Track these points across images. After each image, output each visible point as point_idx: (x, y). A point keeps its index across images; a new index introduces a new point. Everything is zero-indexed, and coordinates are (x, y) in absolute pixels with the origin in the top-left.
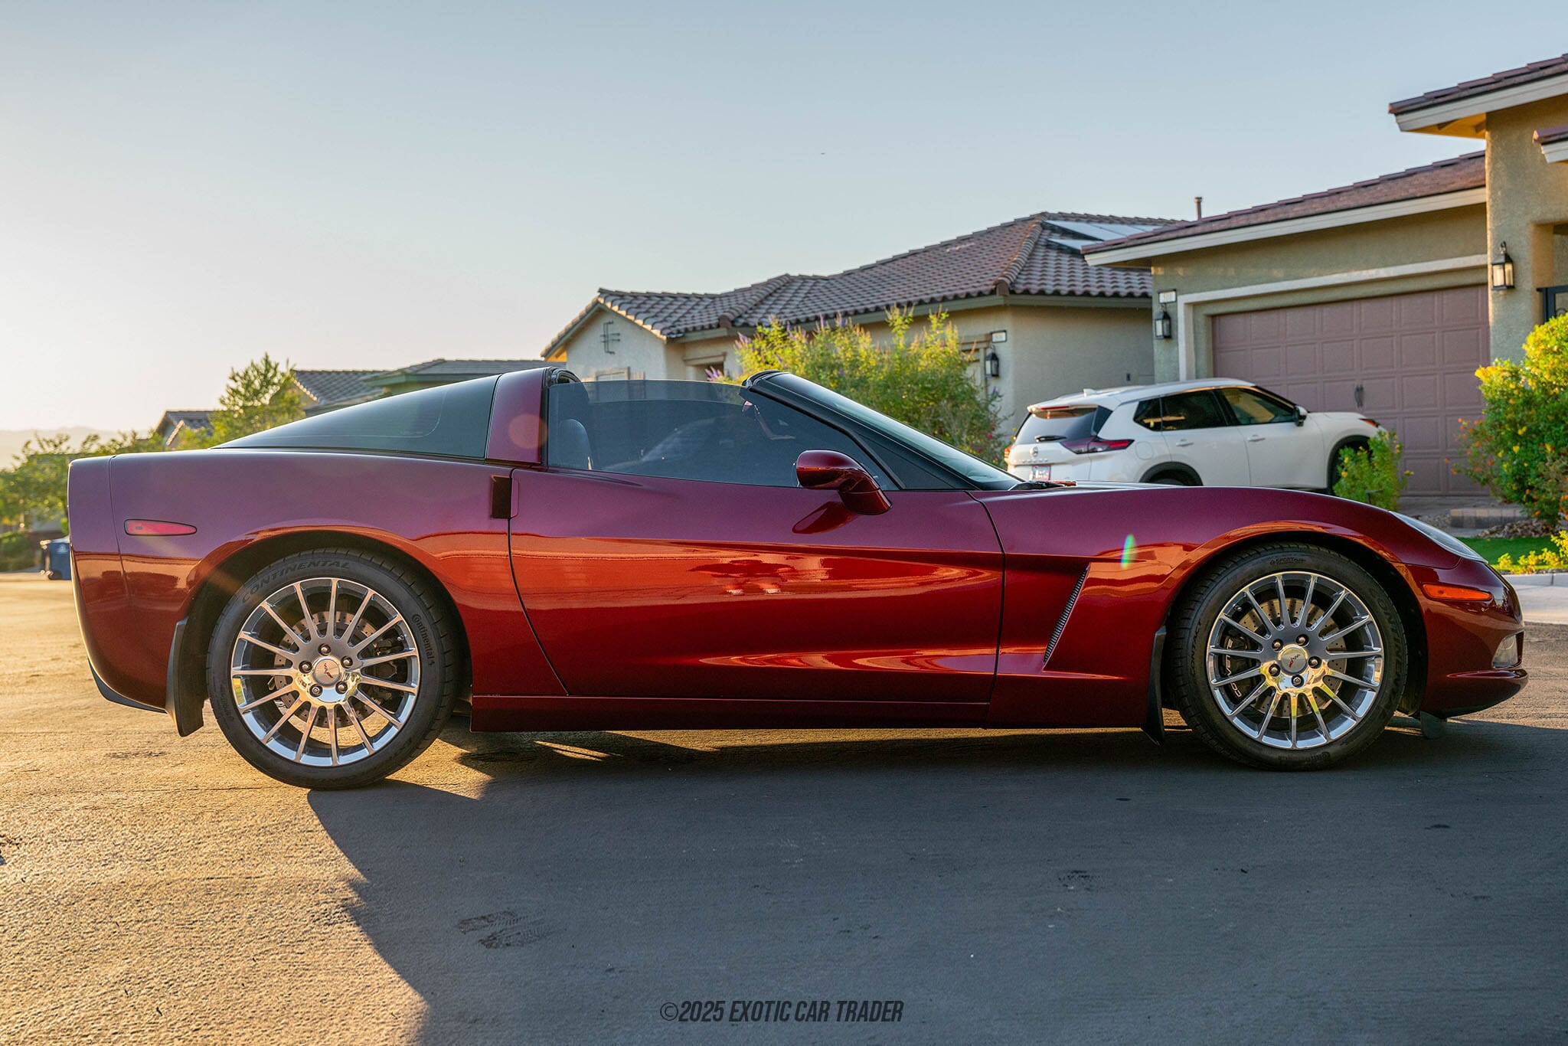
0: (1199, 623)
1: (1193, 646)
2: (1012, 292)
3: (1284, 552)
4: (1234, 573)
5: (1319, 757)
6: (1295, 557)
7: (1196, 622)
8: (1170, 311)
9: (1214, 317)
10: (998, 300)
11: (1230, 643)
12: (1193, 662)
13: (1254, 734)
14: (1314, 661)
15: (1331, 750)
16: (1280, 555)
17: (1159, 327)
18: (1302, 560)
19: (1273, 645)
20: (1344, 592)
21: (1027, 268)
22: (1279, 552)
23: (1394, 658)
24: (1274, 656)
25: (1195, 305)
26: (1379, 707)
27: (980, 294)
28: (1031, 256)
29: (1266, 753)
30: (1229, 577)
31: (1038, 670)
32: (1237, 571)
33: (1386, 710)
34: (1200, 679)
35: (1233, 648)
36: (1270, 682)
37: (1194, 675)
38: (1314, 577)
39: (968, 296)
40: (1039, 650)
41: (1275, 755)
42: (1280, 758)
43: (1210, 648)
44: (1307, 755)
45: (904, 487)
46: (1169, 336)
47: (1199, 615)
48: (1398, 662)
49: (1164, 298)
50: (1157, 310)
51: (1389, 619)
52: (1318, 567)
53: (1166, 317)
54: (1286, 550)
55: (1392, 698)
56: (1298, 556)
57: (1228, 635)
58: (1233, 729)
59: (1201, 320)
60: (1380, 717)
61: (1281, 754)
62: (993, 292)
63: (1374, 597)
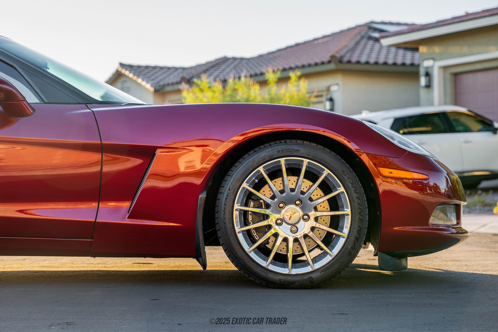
0: (229, 189)
1: (225, 205)
2: (341, 62)
3: (286, 144)
4: (253, 158)
5: (306, 280)
6: (293, 148)
7: (227, 189)
8: (430, 71)
9: (456, 75)
10: (332, 66)
11: (252, 204)
12: (224, 214)
13: (263, 263)
14: (306, 217)
15: (314, 276)
16: (284, 147)
17: (423, 81)
18: (298, 150)
19: (279, 205)
20: (325, 171)
21: (353, 49)
22: (284, 145)
23: (358, 216)
24: (279, 212)
25: (445, 68)
26: (346, 248)
27: (323, 63)
28: (357, 43)
29: (271, 276)
30: (250, 160)
31: (124, 218)
32: (256, 156)
33: (351, 250)
34: (229, 225)
35: (253, 207)
36: (276, 229)
37: (225, 223)
38: (306, 161)
39: (316, 64)
40: (126, 205)
41: (277, 278)
42: (280, 280)
43: (237, 206)
44: (298, 278)
45: (46, 101)
46: (429, 86)
47: (229, 184)
48: (360, 218)
49: (427, 63)
50: (422, 71)
51: (355, 191)
52: (308, 155)
53: (428, 74)
54: (288, 143)
55: (356, 243)
56: (296, 147)
57: (251, 199)
58: (249, 260)
59: (448, 76)
60: (347, 255)
61: (281, 277)
62: (329, 62)
63: (345, 176)
